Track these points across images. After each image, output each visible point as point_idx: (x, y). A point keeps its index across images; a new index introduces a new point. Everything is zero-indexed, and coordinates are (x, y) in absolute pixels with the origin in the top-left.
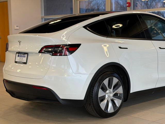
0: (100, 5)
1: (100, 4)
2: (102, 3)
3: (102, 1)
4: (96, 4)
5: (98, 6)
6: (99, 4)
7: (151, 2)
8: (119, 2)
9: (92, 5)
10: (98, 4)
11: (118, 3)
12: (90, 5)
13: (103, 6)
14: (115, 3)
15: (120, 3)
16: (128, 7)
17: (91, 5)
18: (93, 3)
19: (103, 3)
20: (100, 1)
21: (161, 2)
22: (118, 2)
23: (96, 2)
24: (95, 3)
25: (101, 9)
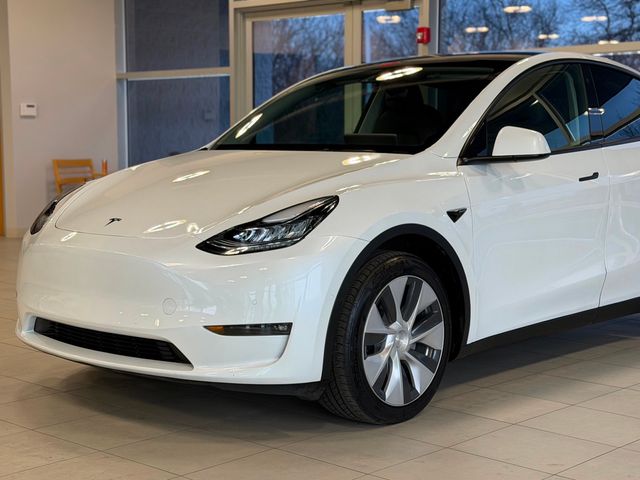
0: (323, 47)
1: (321, 43)
2: (327, 37)
3: (327, 33)
4: (307, 42)
5: (313, 51)
6: (318, 42)
7: (496, 39)
8: (385, 36)
9: (293, 45)
10: (312, 41)
11: (384, 41)
12: (285, 45)
13: (330, 51)
14: (372, 39)
15: (390, 39)
16: (421, 45)
17: (289, 47)
18: (295, 37)
19: (330, 38)
20: (320, 34)
21: (529, 41)
22: (382, 39)
23: (307, 36)
24: (305, 39)
25: (324, 60)
